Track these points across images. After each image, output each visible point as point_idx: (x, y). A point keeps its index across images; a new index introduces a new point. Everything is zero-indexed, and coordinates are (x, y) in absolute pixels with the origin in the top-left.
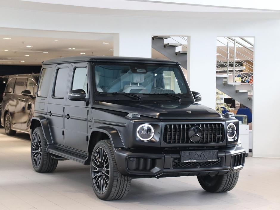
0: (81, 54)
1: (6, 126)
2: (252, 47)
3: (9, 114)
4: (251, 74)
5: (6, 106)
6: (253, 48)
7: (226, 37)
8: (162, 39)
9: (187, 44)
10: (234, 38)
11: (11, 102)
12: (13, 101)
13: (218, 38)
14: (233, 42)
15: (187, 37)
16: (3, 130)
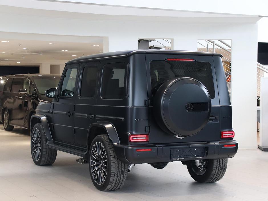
0: (73, 55)
1: (4, 122)
2: (230, 48)
3: (7, 111)
4: (229, 73)
5: (4, 104)
6: (230, 50)
7: (206, 39)
8: (147, 41)
9: (170, 46)
10: (213, 41)
11: (8, 99)
12: (11, 99)
13: (199, 41)
14: (213, 44)
15: (170, 40)
16: (2, 126)
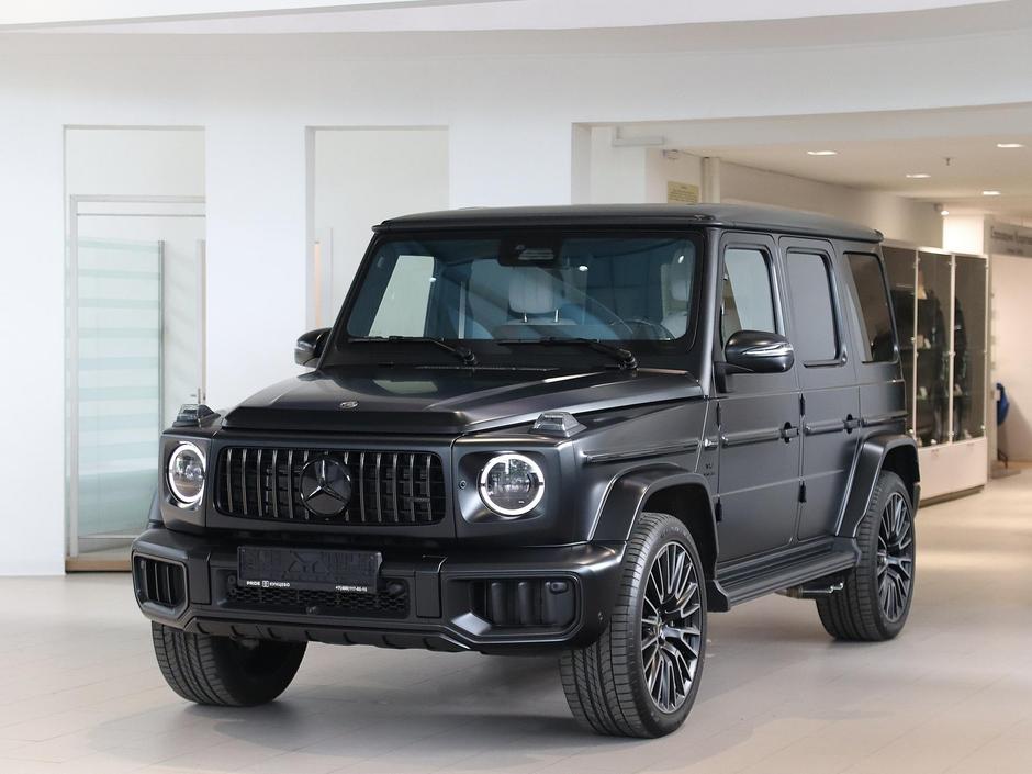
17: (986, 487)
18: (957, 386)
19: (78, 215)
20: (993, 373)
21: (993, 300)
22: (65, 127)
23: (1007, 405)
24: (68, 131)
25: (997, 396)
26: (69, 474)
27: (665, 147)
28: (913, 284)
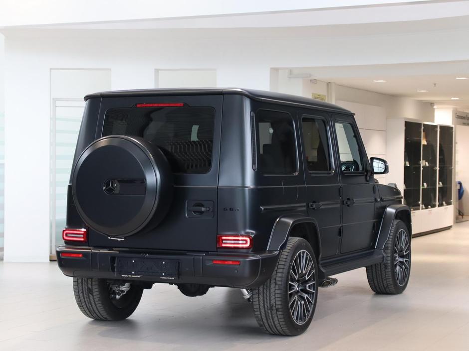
17: (453, 227)
18: (440, 183)
19: (56, 107)
20: (457, 177)
21: (457, 145)
22: (51, 69)
23: (463, 191)
24: (52, 70)
25: (458, 187)
26: (51, 218)
27: (311, 78)
28: (421, 137)
